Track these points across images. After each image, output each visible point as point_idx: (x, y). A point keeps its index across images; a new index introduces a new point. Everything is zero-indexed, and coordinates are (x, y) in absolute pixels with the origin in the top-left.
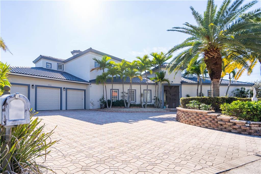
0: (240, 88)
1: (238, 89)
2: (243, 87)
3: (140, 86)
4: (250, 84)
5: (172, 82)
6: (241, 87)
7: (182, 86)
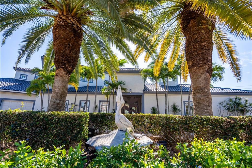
0: (233, 97)
1: (231, 100)
2: (238, 96)
3: (86, 96)
4: (250, 92)
5: (130, 90)
6: (235, 96)
7: (145, 96)
